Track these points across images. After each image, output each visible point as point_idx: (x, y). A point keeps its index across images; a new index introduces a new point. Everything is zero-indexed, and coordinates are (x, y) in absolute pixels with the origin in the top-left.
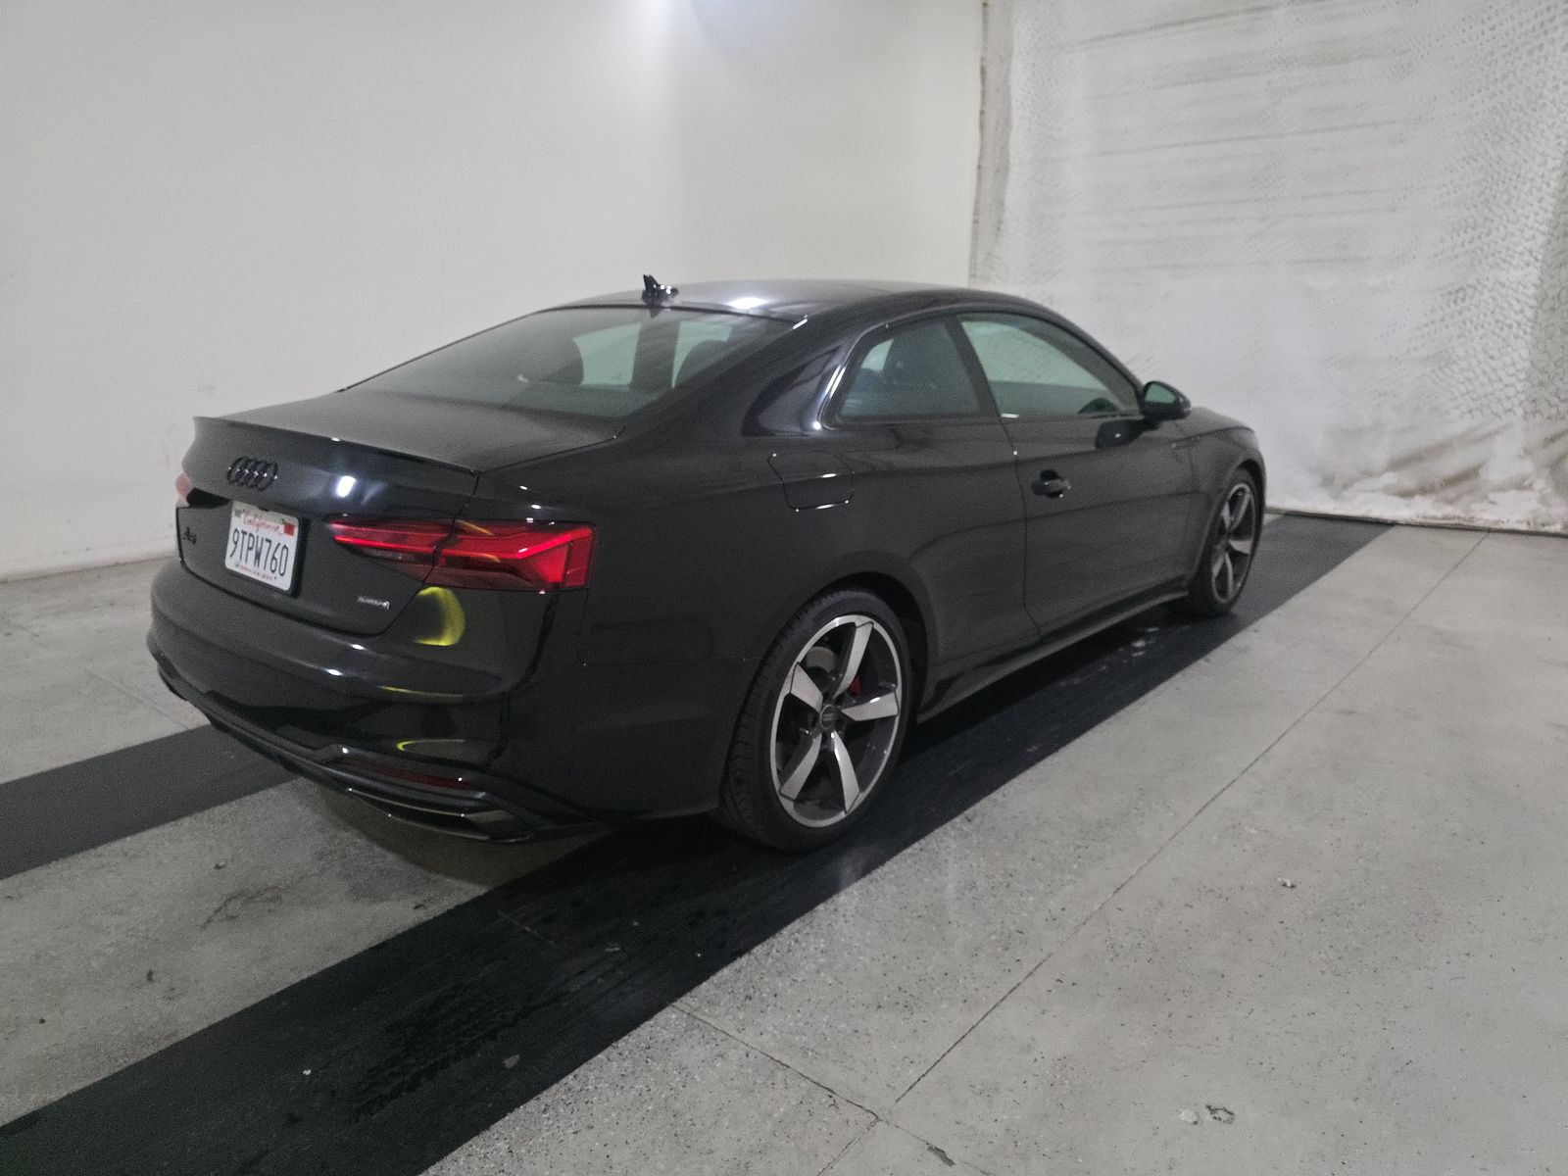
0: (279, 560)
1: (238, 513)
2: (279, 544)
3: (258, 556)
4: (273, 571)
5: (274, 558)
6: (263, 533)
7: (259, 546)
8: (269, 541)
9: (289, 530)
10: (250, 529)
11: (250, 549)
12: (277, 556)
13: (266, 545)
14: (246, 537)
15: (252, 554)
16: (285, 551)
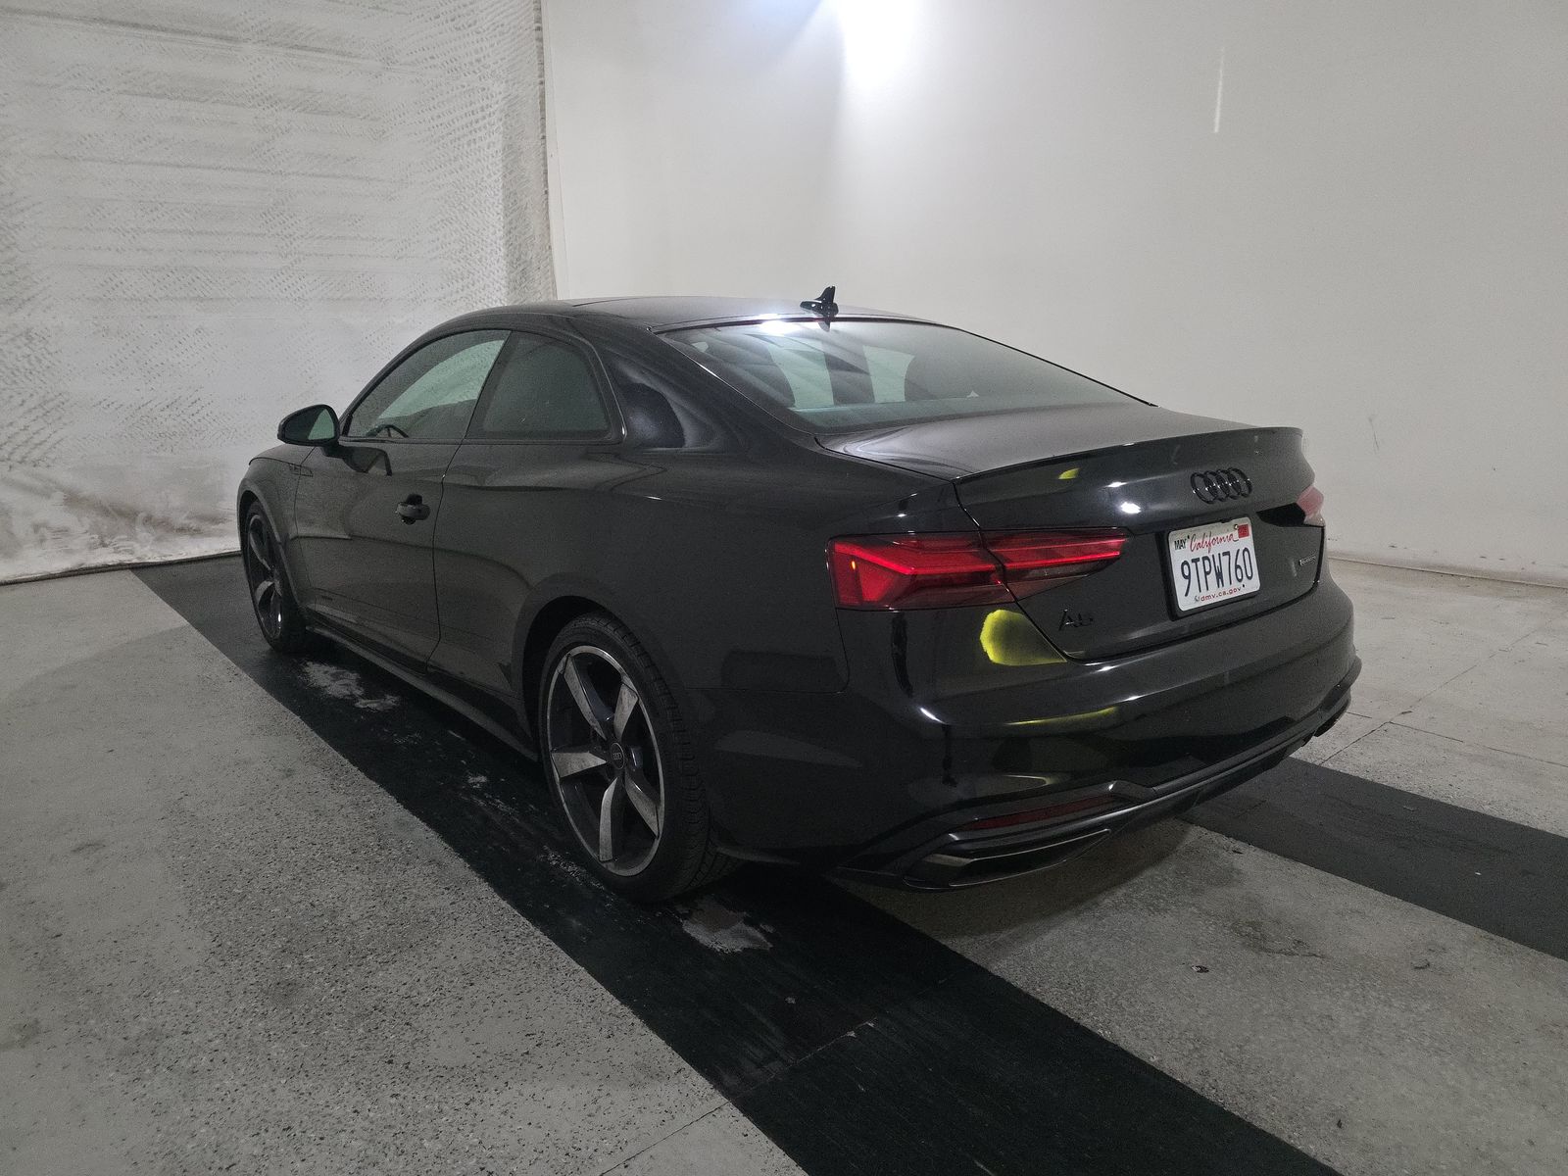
0: (1243, 568)
1: (1180, 544)
2: (1238, 551)
3: (1219, 576)
4: (1240, 581)
5: (1237, 567)
6: (1217, 549)
7: (1217, 564)
8: (1225, 554)
9: (1243, 532)
10: (1200, 553)
11: (1207, 573)
12: (1240, 563)
13: (1225, 559)
14: (1200, 564)
15: (1212, 577)
16: (1246, 553)
